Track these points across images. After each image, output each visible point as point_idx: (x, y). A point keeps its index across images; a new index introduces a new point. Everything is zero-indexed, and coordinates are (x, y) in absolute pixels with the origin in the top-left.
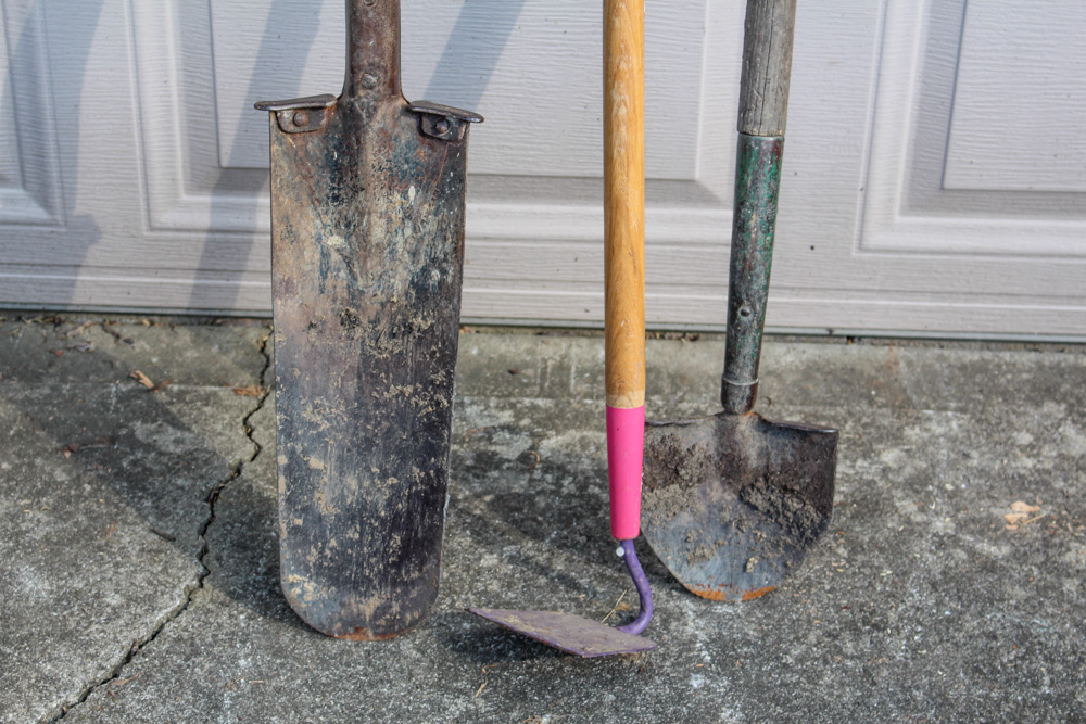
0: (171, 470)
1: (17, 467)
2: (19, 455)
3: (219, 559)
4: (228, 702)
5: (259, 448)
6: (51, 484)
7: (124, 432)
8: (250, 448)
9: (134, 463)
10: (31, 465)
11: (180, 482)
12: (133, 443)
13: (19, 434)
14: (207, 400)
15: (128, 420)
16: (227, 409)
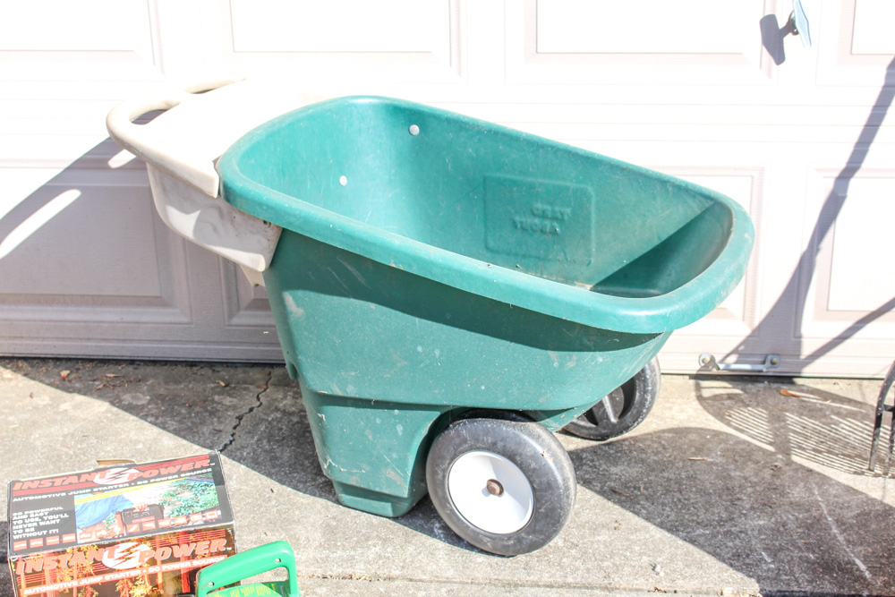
0: (227, 410)
1: (167, 409)
2: (169, 405)
3: (239, 436)
4: (234, 477)
5: (261, 404)
6: (179, 413)
7: (210, 399)
8: (258, 403)
9: (212, 408)
10: (173, 408)
11: (229, 413)
12: (213, 401)
13: (170, 399)
14: (245, 389)
15: (212, 395)
16: (252, 392)
